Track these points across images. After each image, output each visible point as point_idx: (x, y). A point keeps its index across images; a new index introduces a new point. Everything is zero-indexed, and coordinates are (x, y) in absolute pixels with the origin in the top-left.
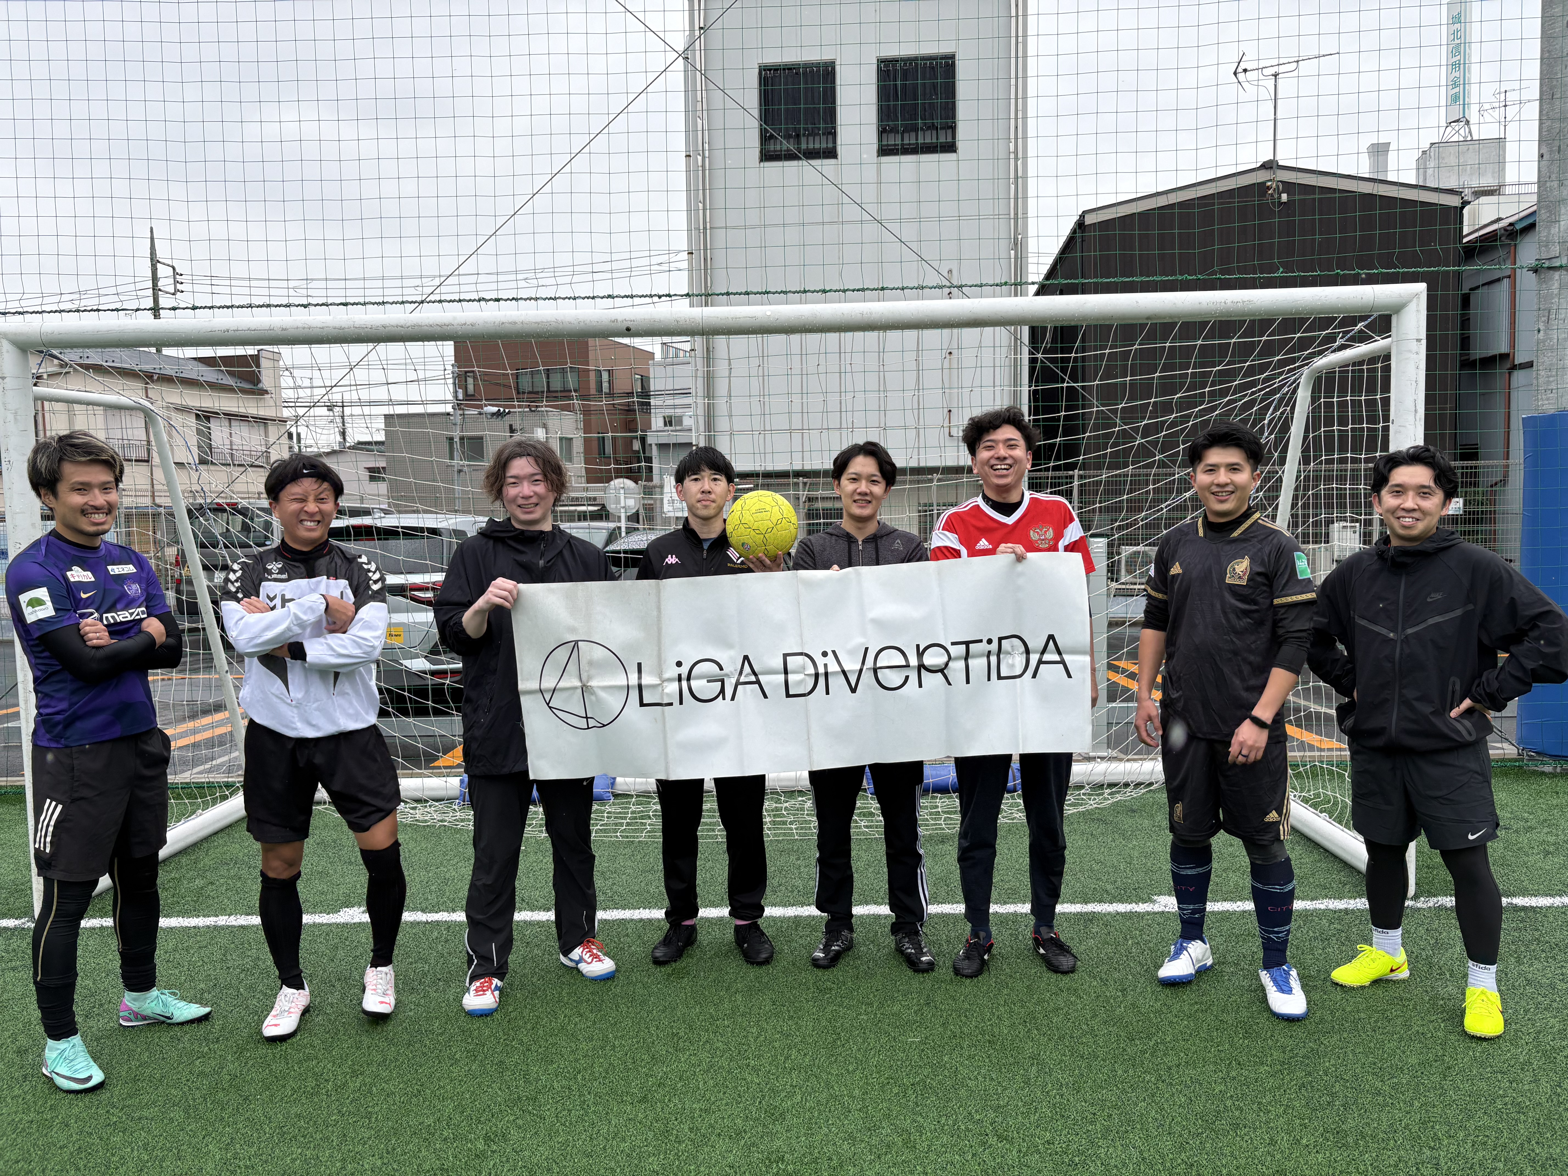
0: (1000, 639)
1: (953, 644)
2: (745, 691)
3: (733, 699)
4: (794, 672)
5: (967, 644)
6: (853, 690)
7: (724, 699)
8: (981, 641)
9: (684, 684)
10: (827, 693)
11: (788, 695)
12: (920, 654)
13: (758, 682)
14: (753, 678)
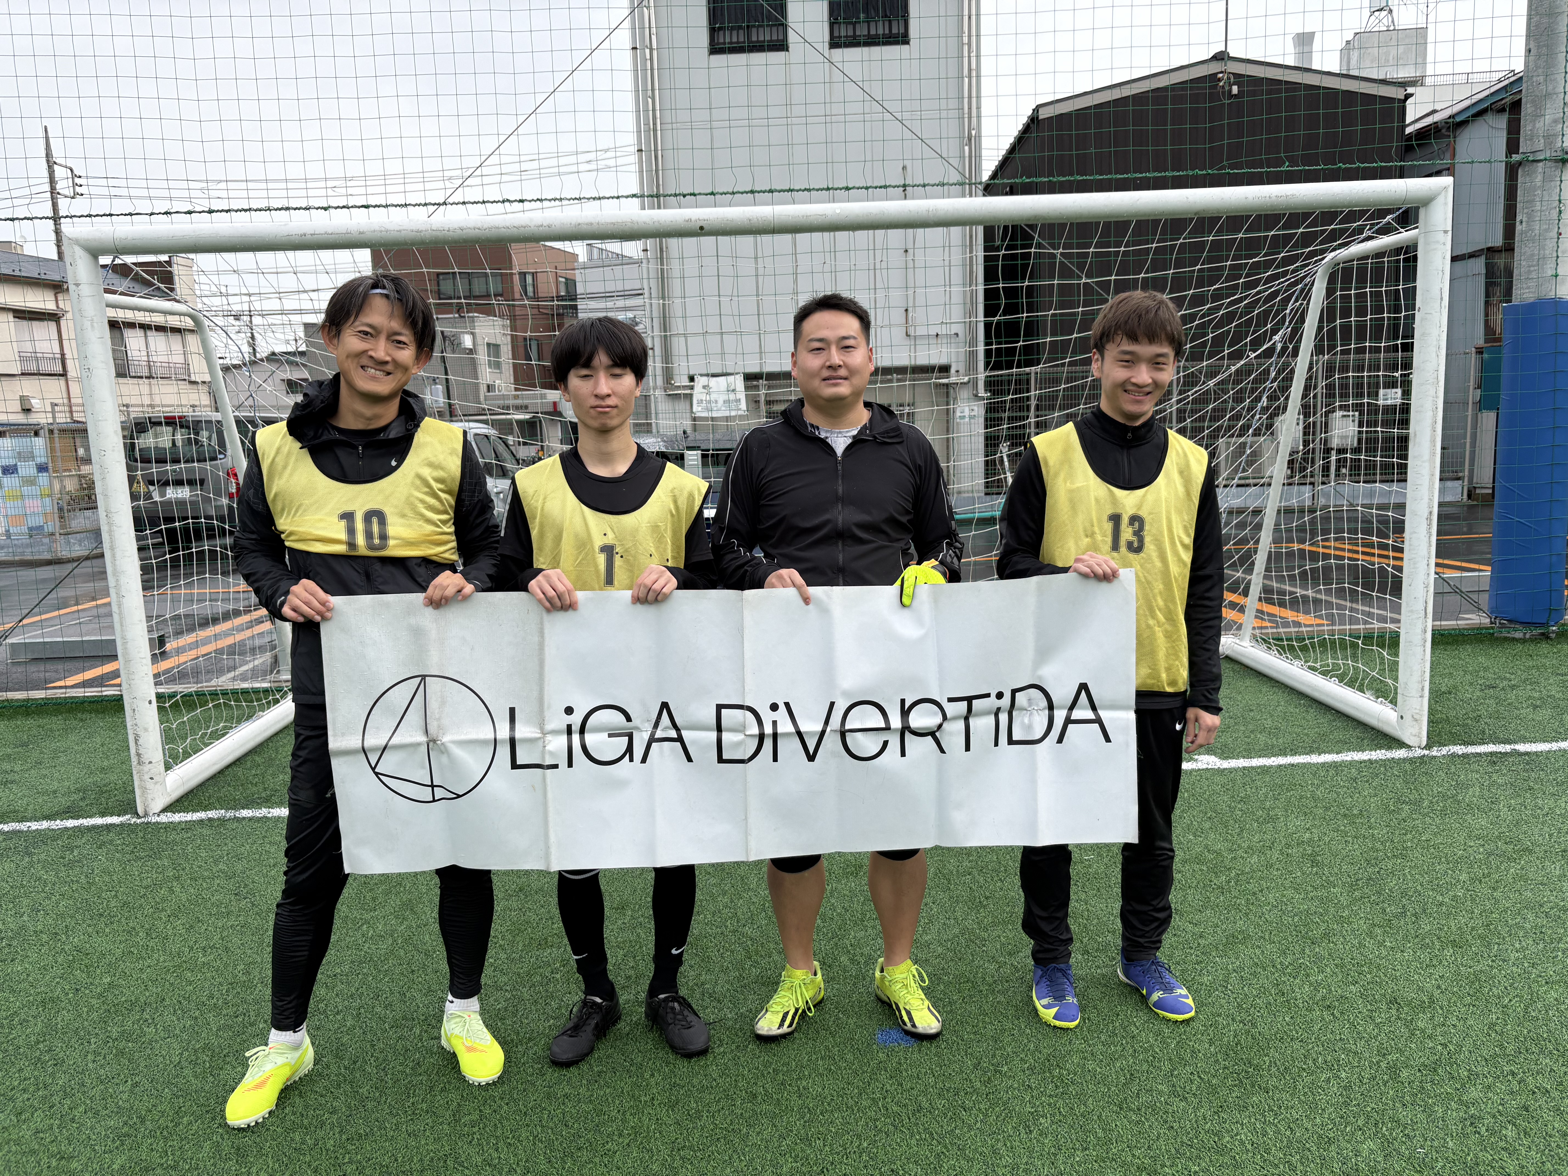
0: (1014, 691)
1: (950, 699)
2: (661, 750)
3: (644, 760)
4: (731, 730)
5: (969, 700)
6: (811, 758)
7: (631, 760)
8: (987, 695)
9: (576, 738)
10: (775, 759)
11: (721, 760)
12: (905, 713)
13: (680, 739)
14: (673, 734)
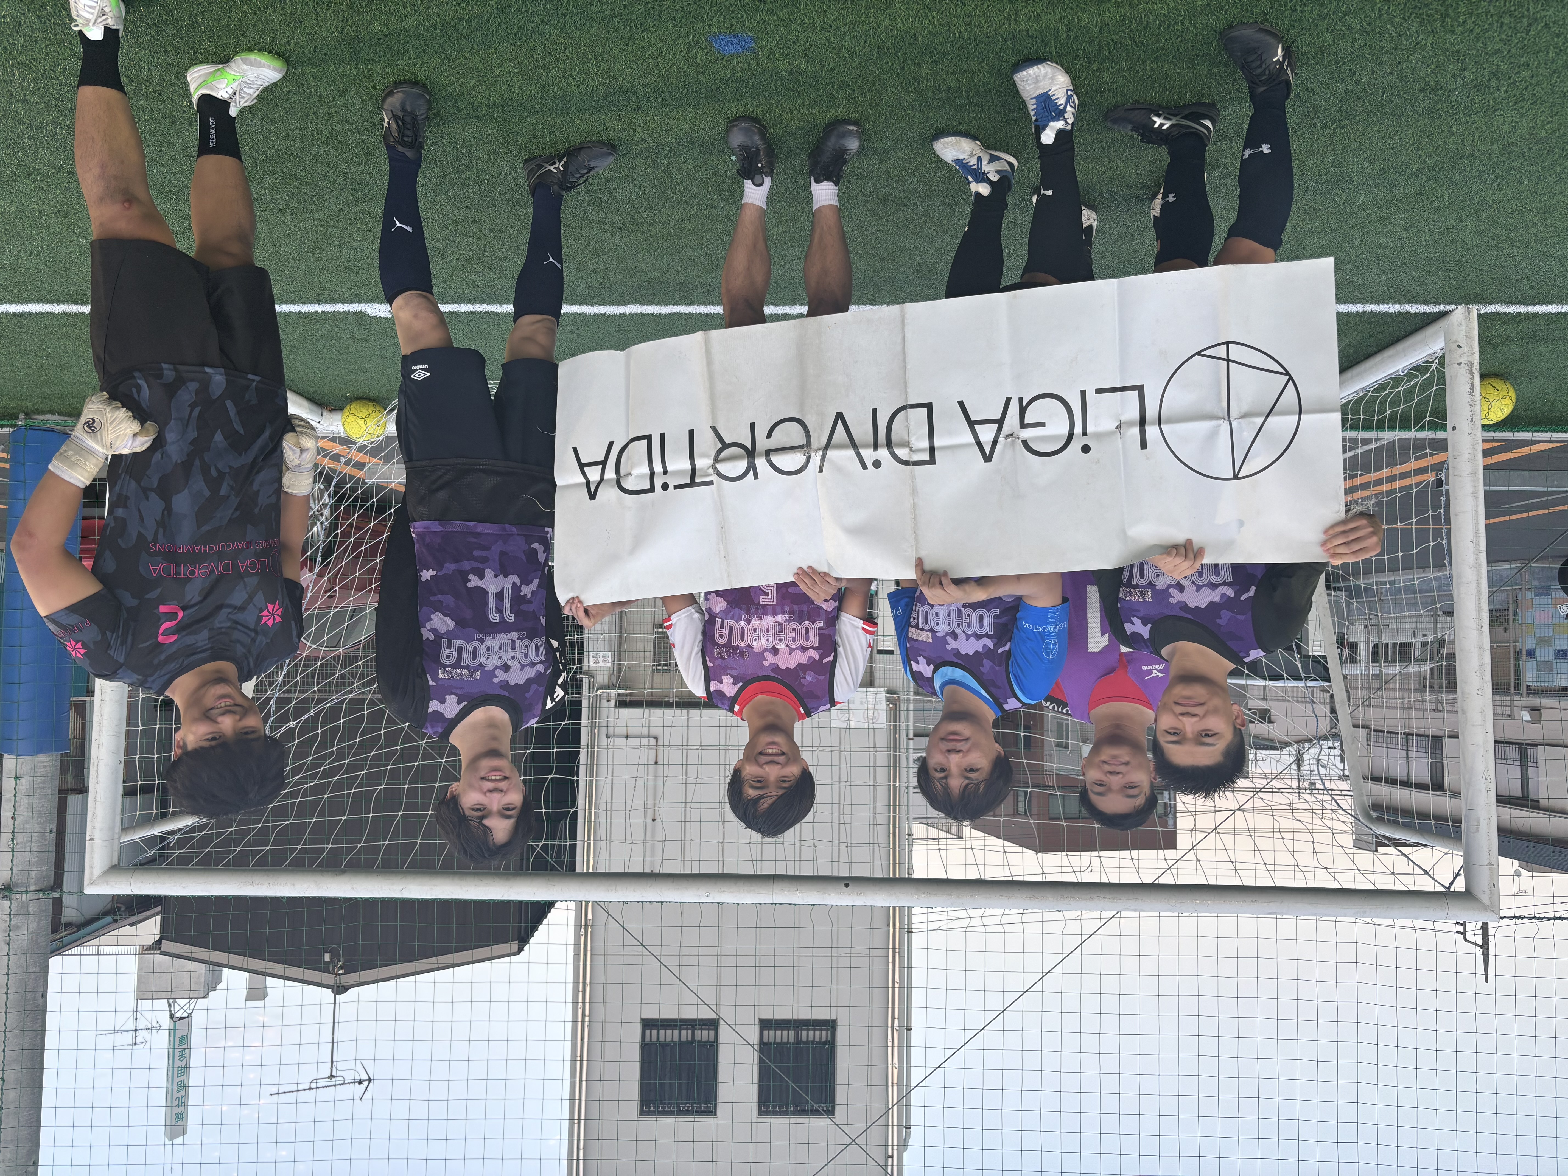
0: (652, 489)
1: (711, 483)
2: (991, 411)
3: (1008, 400)
5: (694, 483)
6: (840, 416)
7: (1021, 400)
8: (676, 487)
9: (1078, 422)
10: (874, 412)
11: (929, 406)
12: (752, 467)
13: (971, 422)
14: (978, 429)
